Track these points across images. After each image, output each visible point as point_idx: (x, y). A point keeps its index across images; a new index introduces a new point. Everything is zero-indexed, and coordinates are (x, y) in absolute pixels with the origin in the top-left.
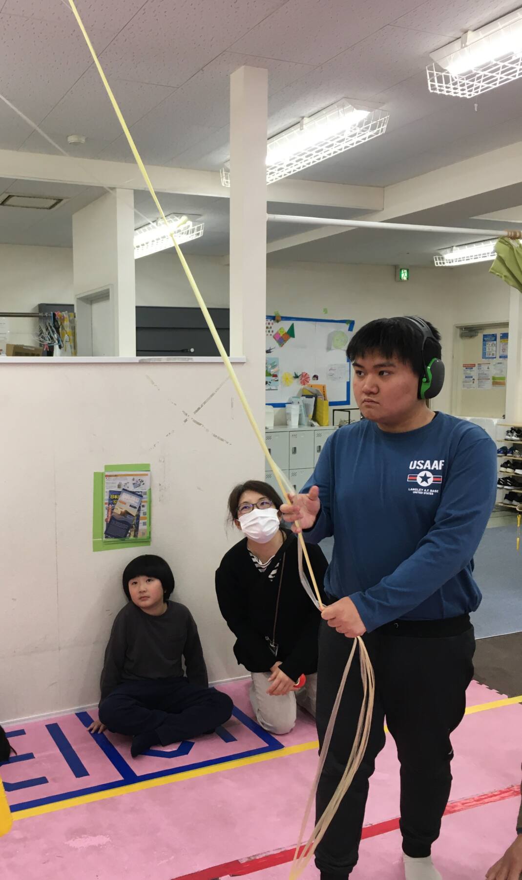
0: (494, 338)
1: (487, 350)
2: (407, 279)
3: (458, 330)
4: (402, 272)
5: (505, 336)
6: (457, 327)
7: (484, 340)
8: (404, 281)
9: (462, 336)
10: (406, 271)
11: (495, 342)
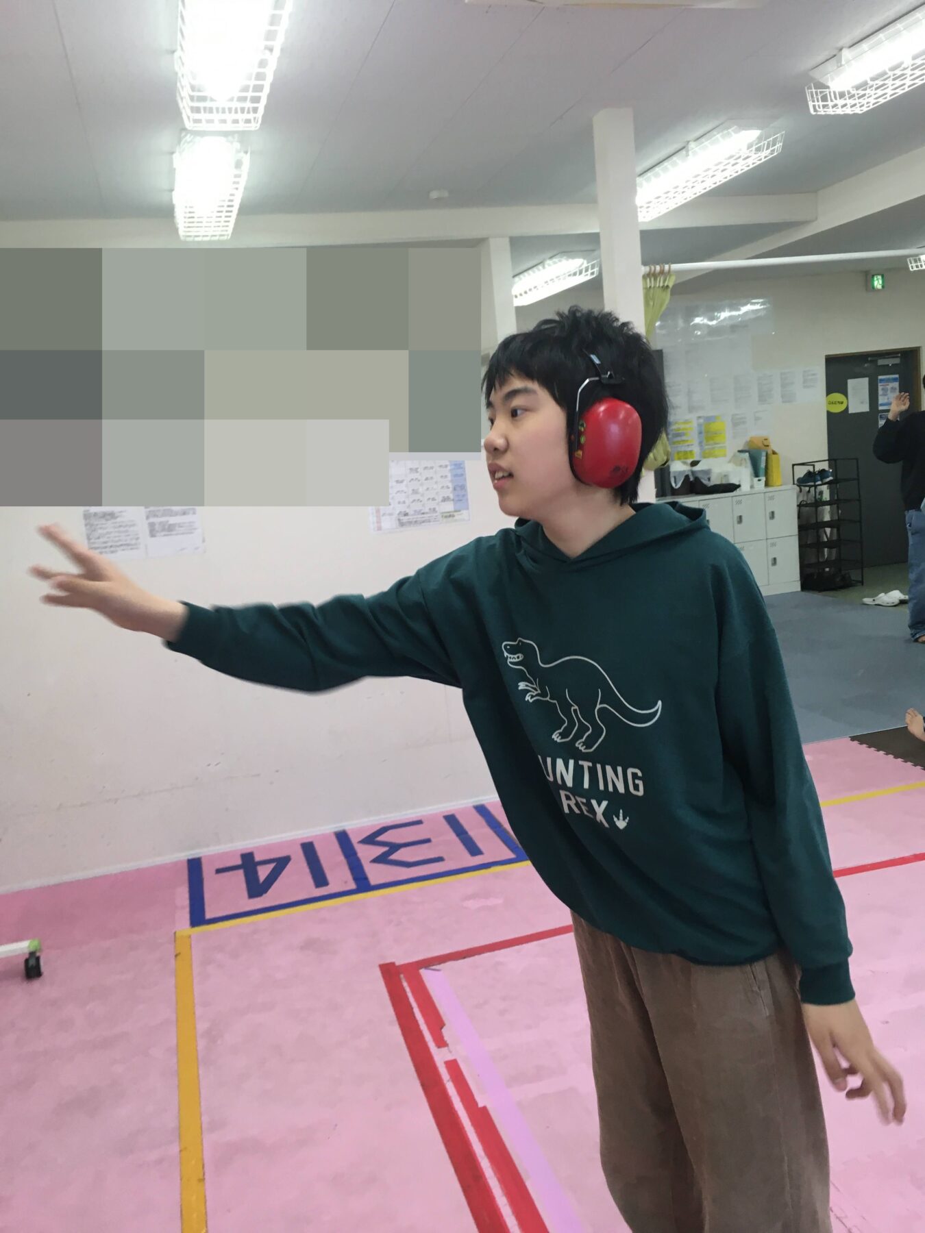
2: (883, 287)
4: (875, 279)
8: (878, 290)
10: (880, 277)
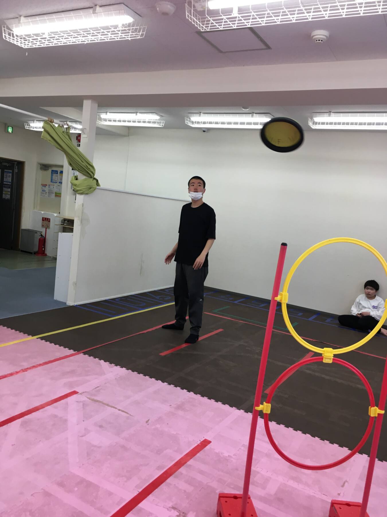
0: (56, 172)
1: (53, 178)
2: (12, 132)
3: (39, 165)
4: (9, 128)
5: (62, 172)
6: (39, 164)
7: (52, 173)
8: (10, 133)
9: (41, 169)
10: (11, 128)
11: (57, 175)
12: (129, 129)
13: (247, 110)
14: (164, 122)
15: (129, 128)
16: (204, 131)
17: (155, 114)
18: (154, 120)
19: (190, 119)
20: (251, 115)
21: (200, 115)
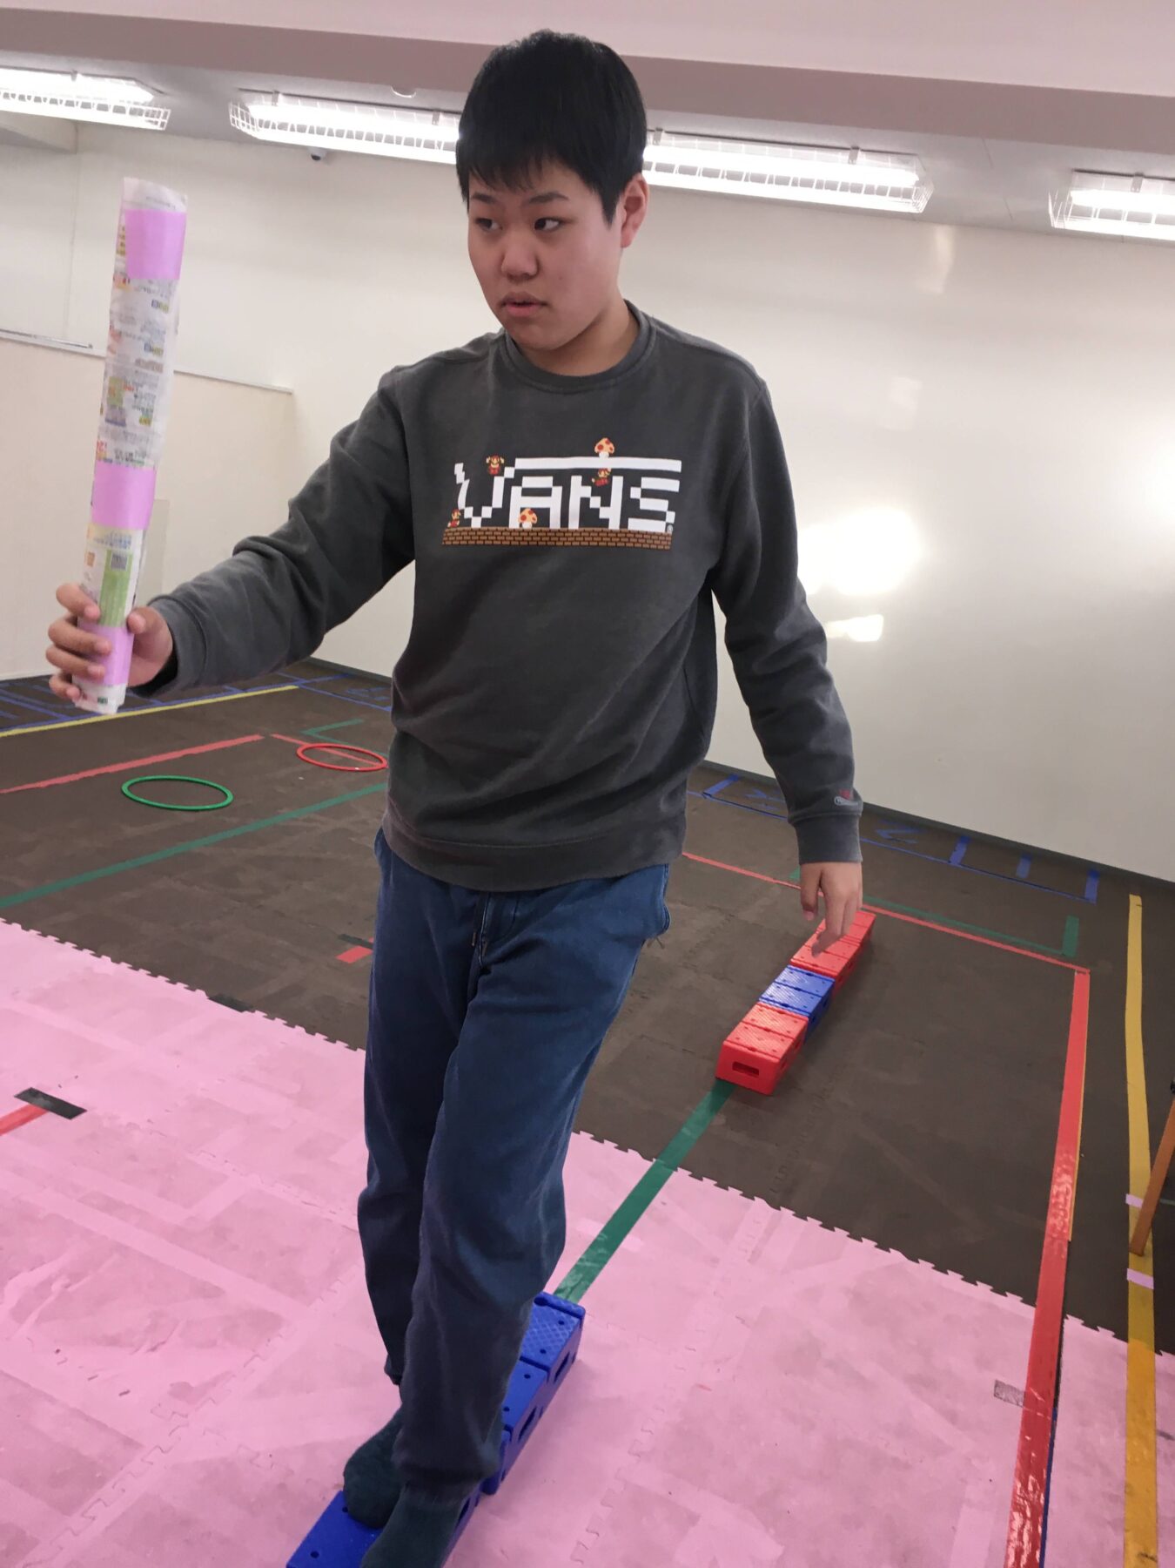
12: (77, 130)
13: (410, 96)
14: (169, 111)
15: (77, 125)
16: (316, 158)
17: (133, 82)
18: (136, 103)
19: (247, 110)
20: (430, 116)
21: (275, 101)
